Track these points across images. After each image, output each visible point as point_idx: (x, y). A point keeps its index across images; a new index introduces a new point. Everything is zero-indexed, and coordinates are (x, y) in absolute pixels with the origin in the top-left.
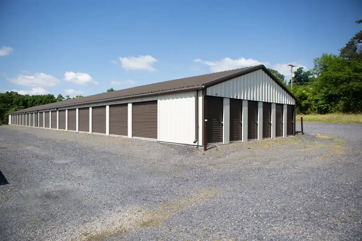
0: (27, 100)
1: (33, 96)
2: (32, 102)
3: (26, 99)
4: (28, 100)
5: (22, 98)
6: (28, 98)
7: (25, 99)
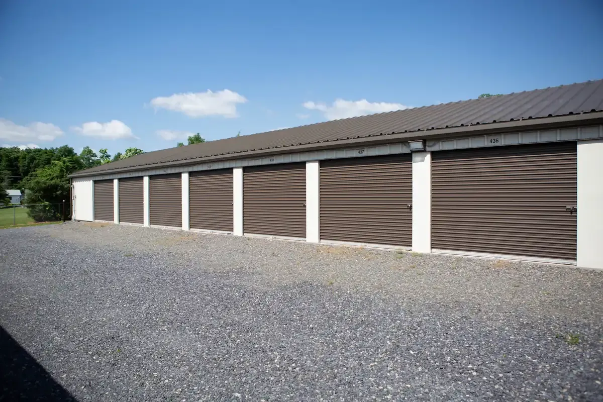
0: (17, 159)
1: (28, 151)
2: (29, 163)
3: (15, 155)
4: (18, 157)
5: (4, 154)
6: (18, 154)
7: (12, 156)
